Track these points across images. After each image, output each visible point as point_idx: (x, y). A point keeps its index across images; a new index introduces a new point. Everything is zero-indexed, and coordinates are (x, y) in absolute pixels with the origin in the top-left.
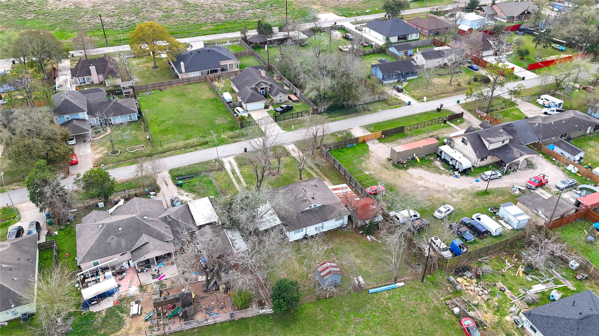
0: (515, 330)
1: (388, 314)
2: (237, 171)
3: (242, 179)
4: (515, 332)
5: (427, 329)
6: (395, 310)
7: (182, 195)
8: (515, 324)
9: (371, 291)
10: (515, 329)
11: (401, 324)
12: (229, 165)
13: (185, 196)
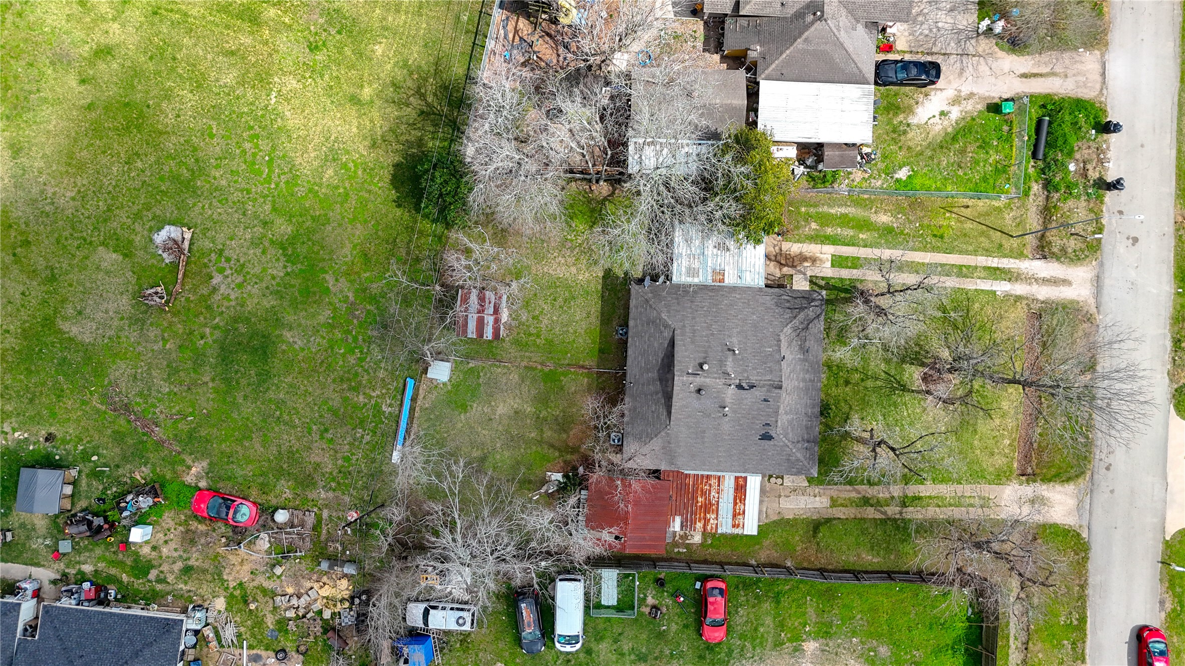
0: (190, 591)
1: (342, 380)
2: (1002, 287)
3: (951, 282)
4: (188, 588)
5: (276, 429)
6: (345, 400)
7: (956, 101)
8: (200, 602)
9: (410, 383)
10: (192, 594)
11: (310, 389)
12: (1042, 275)
13: (946, 108)
